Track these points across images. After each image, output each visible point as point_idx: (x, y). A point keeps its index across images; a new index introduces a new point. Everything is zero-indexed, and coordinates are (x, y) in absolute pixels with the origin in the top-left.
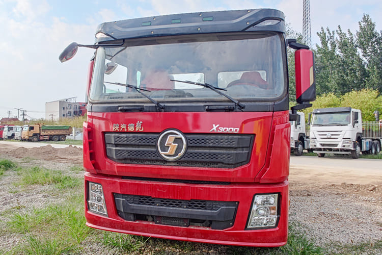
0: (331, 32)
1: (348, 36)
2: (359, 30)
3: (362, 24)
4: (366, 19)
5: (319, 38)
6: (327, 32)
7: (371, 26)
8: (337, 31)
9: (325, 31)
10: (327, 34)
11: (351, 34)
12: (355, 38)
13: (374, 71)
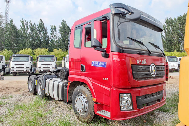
0: (27, 22)
1: (34, 25)
2: (38, 24)
3: (40, 22)
4: (41, 20)
5: (22, 23)
6: (25, 21)
7: (43, 24)
8: (30, 22)
9: (24, 21)
10: (25, 22)
11: (35, 25)
12: (37, 27)
13: (44, 41)
